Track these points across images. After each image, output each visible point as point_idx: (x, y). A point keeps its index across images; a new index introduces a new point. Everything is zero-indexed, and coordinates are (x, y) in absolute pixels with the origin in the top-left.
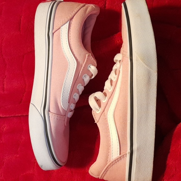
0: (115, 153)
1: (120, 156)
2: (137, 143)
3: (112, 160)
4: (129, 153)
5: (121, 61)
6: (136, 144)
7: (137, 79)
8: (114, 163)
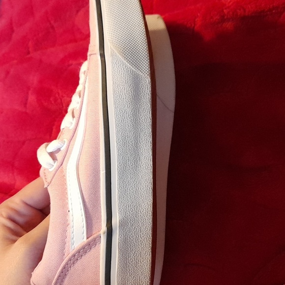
0: (78, 236)
1: (88, 240)
2: (120, 212)
3: (72, 252)
4: (104, 233)
5: (86, 72)
6: (118, 214)
7: (114, 89)
8: (76, 257)
